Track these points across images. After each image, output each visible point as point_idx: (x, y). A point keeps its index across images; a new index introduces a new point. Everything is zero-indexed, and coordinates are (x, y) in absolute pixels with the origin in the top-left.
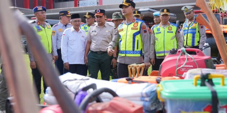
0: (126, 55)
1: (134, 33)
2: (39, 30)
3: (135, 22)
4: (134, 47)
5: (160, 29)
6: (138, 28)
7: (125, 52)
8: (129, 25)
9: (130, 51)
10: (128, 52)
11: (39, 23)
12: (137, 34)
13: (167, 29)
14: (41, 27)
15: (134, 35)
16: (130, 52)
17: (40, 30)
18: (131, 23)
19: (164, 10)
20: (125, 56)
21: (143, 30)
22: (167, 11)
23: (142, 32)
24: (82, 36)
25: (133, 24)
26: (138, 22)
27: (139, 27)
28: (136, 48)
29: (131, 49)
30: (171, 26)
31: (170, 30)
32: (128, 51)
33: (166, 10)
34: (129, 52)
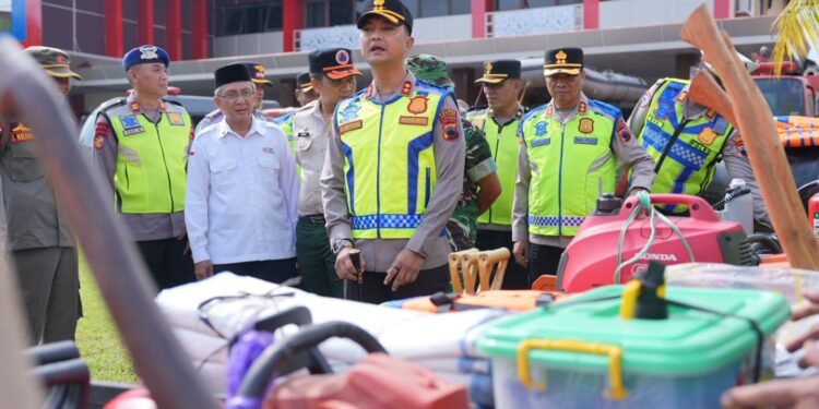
0: (379, 233)
1: (414, 141)
3: (414, 94)
4: (412, 199)
5: (548, 128)
6: (427, 118)
7: (378, 221)
8: (387, 106)
9: (397, 216)
10: (390, 221)
12: (427, 146)
13: (572, 130)
15: (414, 149)
16: (397, 221)
18: (397, 98)
19: (557, 56)
20: (375, 236)
23: (442, 136)
25: (405, 101)
26: (426, 94)
27: (431, 113)
28: (424, 203)
29: (403, 207)
30: (591, 114)
31: (586, 133)
32: (390, 216)
33: (564, 56)
34: (393, 221)
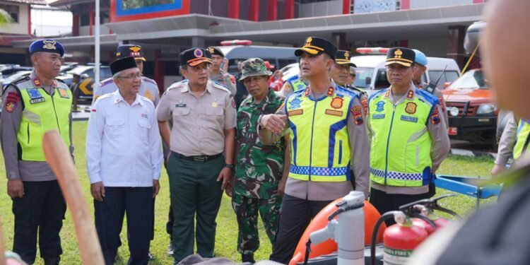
0: (310, 178)
1: (333, 125)
2: (36, 99)
3: (335, 95)
4: (331, 159)
5: (385, 106)
6: (342, 112)
7: (310, 171)
8: (319, 102)
9: (321, 169)
10: (317, 171)
11: (37, 82)
12: (341, 128)
14: (41, 92)
15: (333, 130)
16: (321, 171)
17: (40, 100)
18: (325, 97)
19: (396, 53)
20: (307, 179)
21: (356, 117)
22: (403, 56)
23: (353, 122)
24: (143, 115)
25: (329, 99)
26: (342, 96)
27: (345, 109)
28: (338, 161)
29: (325, 163)
30: (416, 100)
31: (410, 113)
32: (317, 168)
33: (401, 53)
34: (319, 171)
